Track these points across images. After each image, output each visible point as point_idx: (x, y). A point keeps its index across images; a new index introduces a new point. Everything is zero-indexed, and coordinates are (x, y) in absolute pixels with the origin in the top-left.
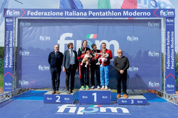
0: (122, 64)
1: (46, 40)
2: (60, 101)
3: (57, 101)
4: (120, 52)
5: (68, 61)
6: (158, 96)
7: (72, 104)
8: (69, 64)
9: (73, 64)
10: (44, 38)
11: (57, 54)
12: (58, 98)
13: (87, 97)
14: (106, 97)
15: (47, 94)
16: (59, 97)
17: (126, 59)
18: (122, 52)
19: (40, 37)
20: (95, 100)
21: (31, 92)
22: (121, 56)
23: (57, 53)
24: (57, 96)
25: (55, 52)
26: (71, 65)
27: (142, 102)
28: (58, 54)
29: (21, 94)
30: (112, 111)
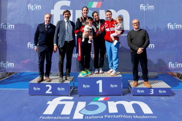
0: (139, 40)
1: (36, 9)
2: (51, 92)
3: (48, 92)
4: (135, 23)
5: (62, 36)
6: (177, 78)
7: (68, 96)
8: (64, 40)
9: (70, 41)
10: (34, 7)
11: (47, 27)
12: (48, 88)
13: (88, 86)
14: (116, 86)
15: (33, 82)
16: (50, 87)
17: (144, 33)
18: (139, 23)
19: (29, 6)
20: (101, 90)
21: (21, 74)
22: (137, 28)
23: (48, 25)
24: (47, 86)
25: (46, 24)
26: (66, 42)
27: (165, 92)
28: (49, 27)
29: (7, 77)
30: (127, 112)
